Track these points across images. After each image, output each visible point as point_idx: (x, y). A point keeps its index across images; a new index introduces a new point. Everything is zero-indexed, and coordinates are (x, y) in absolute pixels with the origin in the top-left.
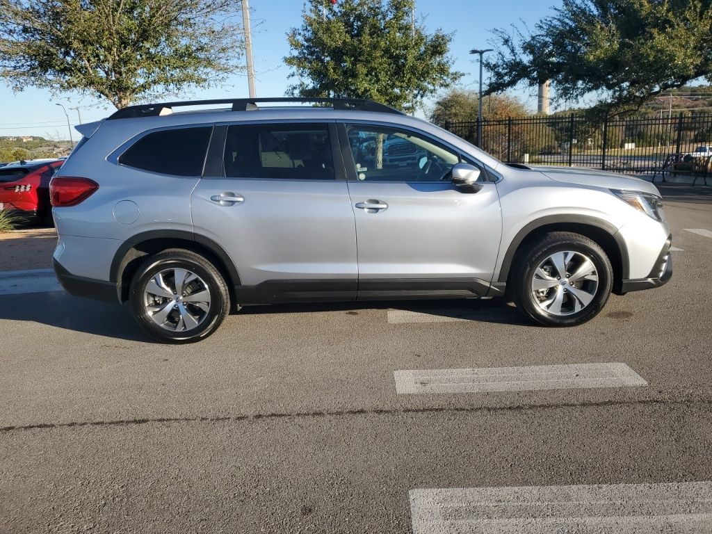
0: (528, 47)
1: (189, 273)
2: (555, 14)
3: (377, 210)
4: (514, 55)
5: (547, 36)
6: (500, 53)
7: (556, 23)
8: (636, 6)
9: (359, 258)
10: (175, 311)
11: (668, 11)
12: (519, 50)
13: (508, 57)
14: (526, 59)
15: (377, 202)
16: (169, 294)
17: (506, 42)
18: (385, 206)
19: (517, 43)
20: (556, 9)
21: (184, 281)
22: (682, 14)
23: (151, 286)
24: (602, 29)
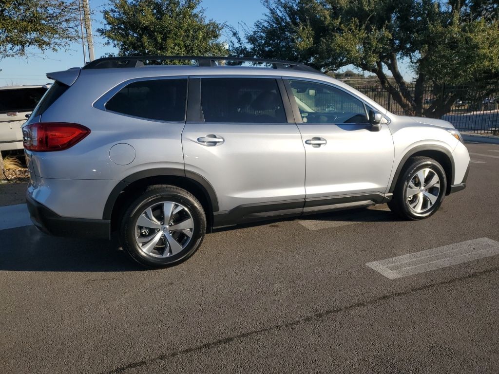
0: (252, 39)
1: (176, 205)
2: (266, 18)
3: (319, 145)
4: (241, 44)
5: (261, 32)
6: (231, 42)
7: (266, 24)
8: (322, 18)
9: (306, 182)
10: (163, 241)
11: (340, 23)
12: (244, 40)
13: (237, 45)
14: (249, 47)
15: (319, 139)
16: (158, 225)
17: (235, 34)
18: (324, 142)
19: (242, 36)
20: (266, 15)
21: (172, 212)
22: (348, 25)
23: (142, 220)
24: (303, 29)
